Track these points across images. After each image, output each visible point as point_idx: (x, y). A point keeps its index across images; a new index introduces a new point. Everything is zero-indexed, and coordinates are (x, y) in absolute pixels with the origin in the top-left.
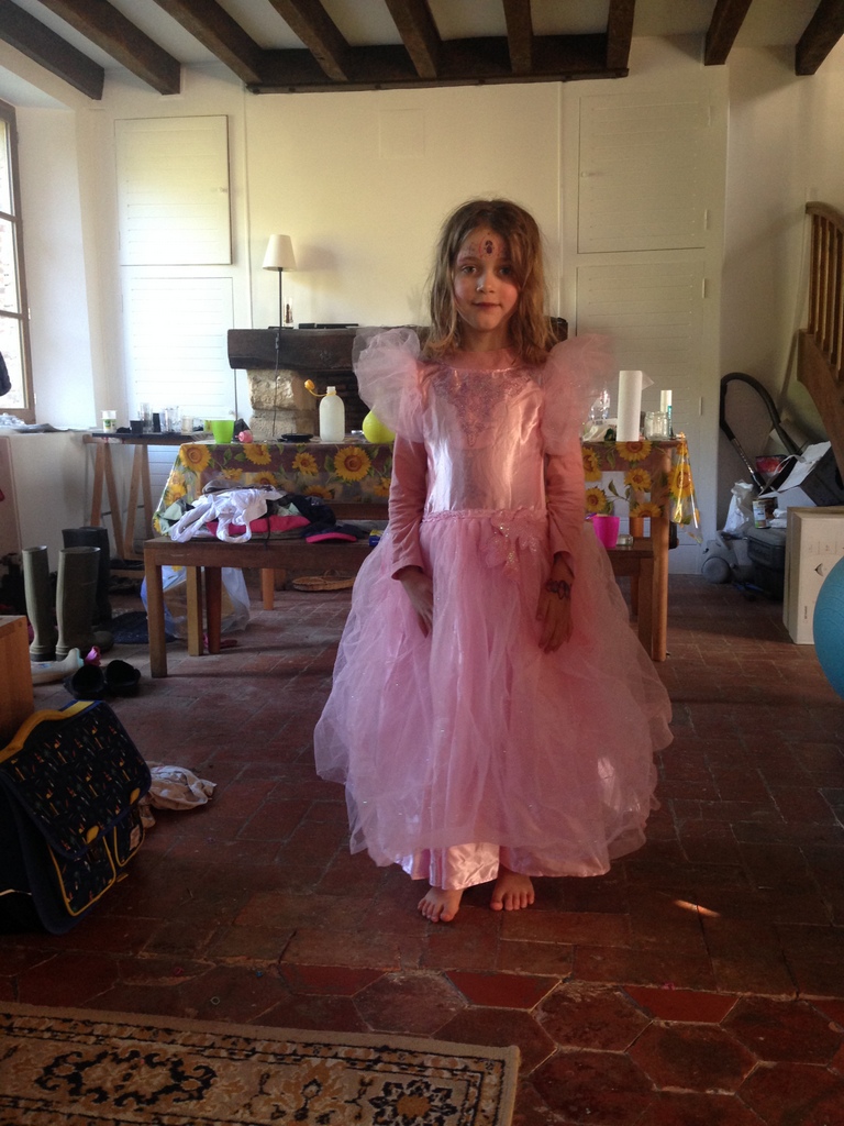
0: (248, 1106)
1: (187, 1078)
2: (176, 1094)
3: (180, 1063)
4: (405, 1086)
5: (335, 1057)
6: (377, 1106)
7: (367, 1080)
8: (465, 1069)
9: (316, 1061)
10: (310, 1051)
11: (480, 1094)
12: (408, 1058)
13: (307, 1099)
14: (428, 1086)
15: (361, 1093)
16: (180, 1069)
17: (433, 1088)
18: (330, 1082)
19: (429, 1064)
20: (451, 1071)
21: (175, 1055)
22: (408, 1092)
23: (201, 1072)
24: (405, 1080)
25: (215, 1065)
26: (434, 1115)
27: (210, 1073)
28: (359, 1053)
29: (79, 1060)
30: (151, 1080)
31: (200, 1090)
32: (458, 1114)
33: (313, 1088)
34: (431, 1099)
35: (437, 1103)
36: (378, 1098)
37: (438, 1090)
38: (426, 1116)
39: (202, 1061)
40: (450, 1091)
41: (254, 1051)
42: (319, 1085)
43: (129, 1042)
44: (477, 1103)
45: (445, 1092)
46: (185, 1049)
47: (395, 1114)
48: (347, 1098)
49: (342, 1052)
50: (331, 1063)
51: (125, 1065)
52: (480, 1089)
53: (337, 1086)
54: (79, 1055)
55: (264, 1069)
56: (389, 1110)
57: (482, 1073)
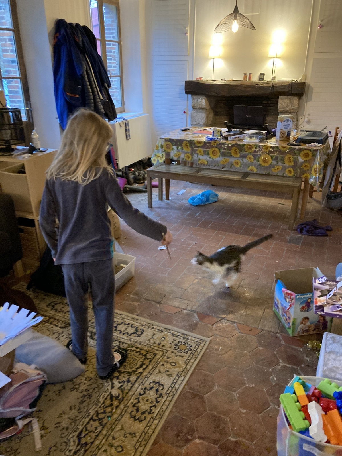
0: (149, 340)
1: (138, 331)
2: (135, 335)
3: (137, 328)
4: (183, 342)
5: (170, 333)
6: (175, 346)
7: (175, 339)
9: (166, 333)
10: (165, 330)
12: (186, 336)
14: (188, 343)
15: (173, 342)
16: (138, 329)
18: (167, 338)
19: (189, 338)
20: (194, 341)
21: (137, 326)
22: (183, 344)
23: (141, 330)
24: (183, 341)
25: (145, 329)
26: (186, 350)
27: (143, 331)
28: (175, 333)
29: (118, 323)
30: (131, 330)
31: (140, 334)
32: (192, 351)
33: (163, 339)
34: (187, 347)
35: (188, 348)
36: (176, 344)
38: (185, 350)
39: (142, 328)
40: (192, 346)
41: (153, 328)
42: (165, 338)
43: (128, 321)
44: (197, 350)
45: (190, 346)
46: (139, 325)
47: (178, 348)
48: (170, 342)
49: (172, 332)
51: (126, 326)
52: (199, 346)
53: (168, 339)
54: (118, 322)
55: (155, 332)
56: (177, 347)
57: (201, 343)
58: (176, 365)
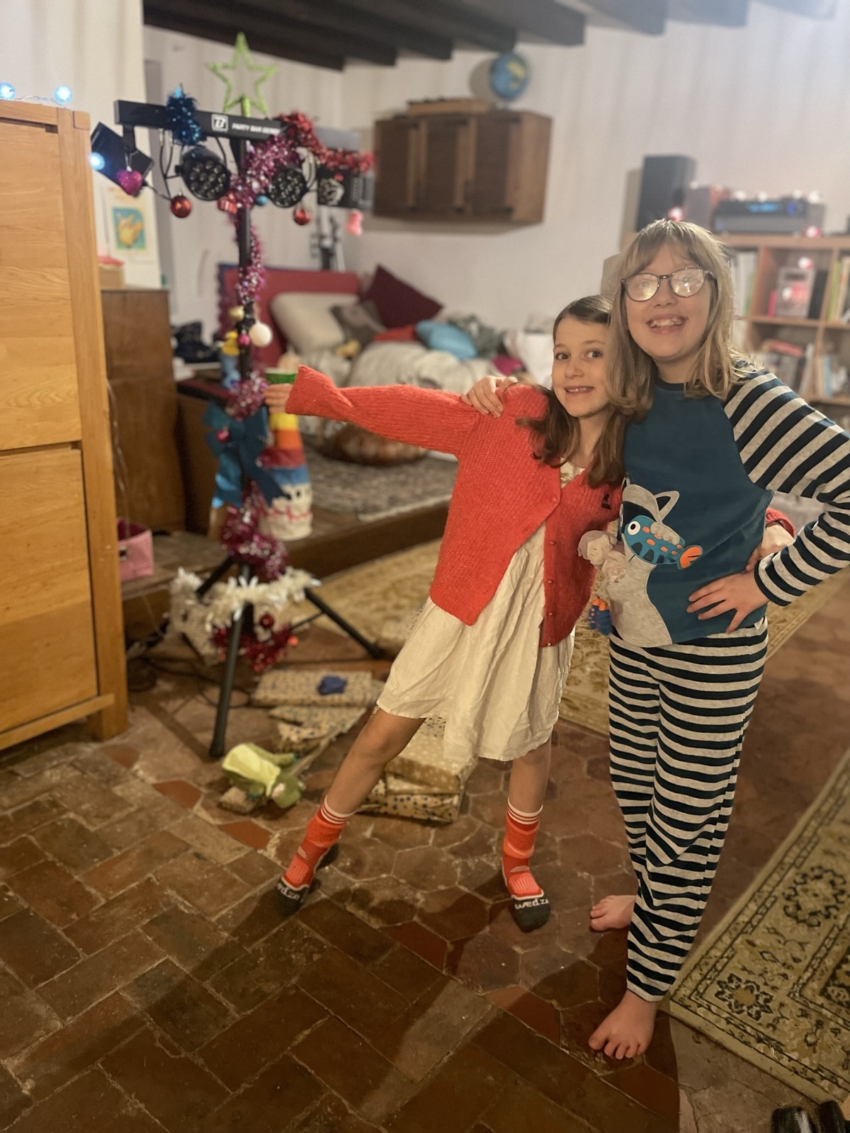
7: (771, 1028)
8: (700, 1006)
11: (698, 985)
13: (815, 1034)
17: (727, 1003)
37: (724, 1000)
50: (795, 1056)
58: (761, 953)
